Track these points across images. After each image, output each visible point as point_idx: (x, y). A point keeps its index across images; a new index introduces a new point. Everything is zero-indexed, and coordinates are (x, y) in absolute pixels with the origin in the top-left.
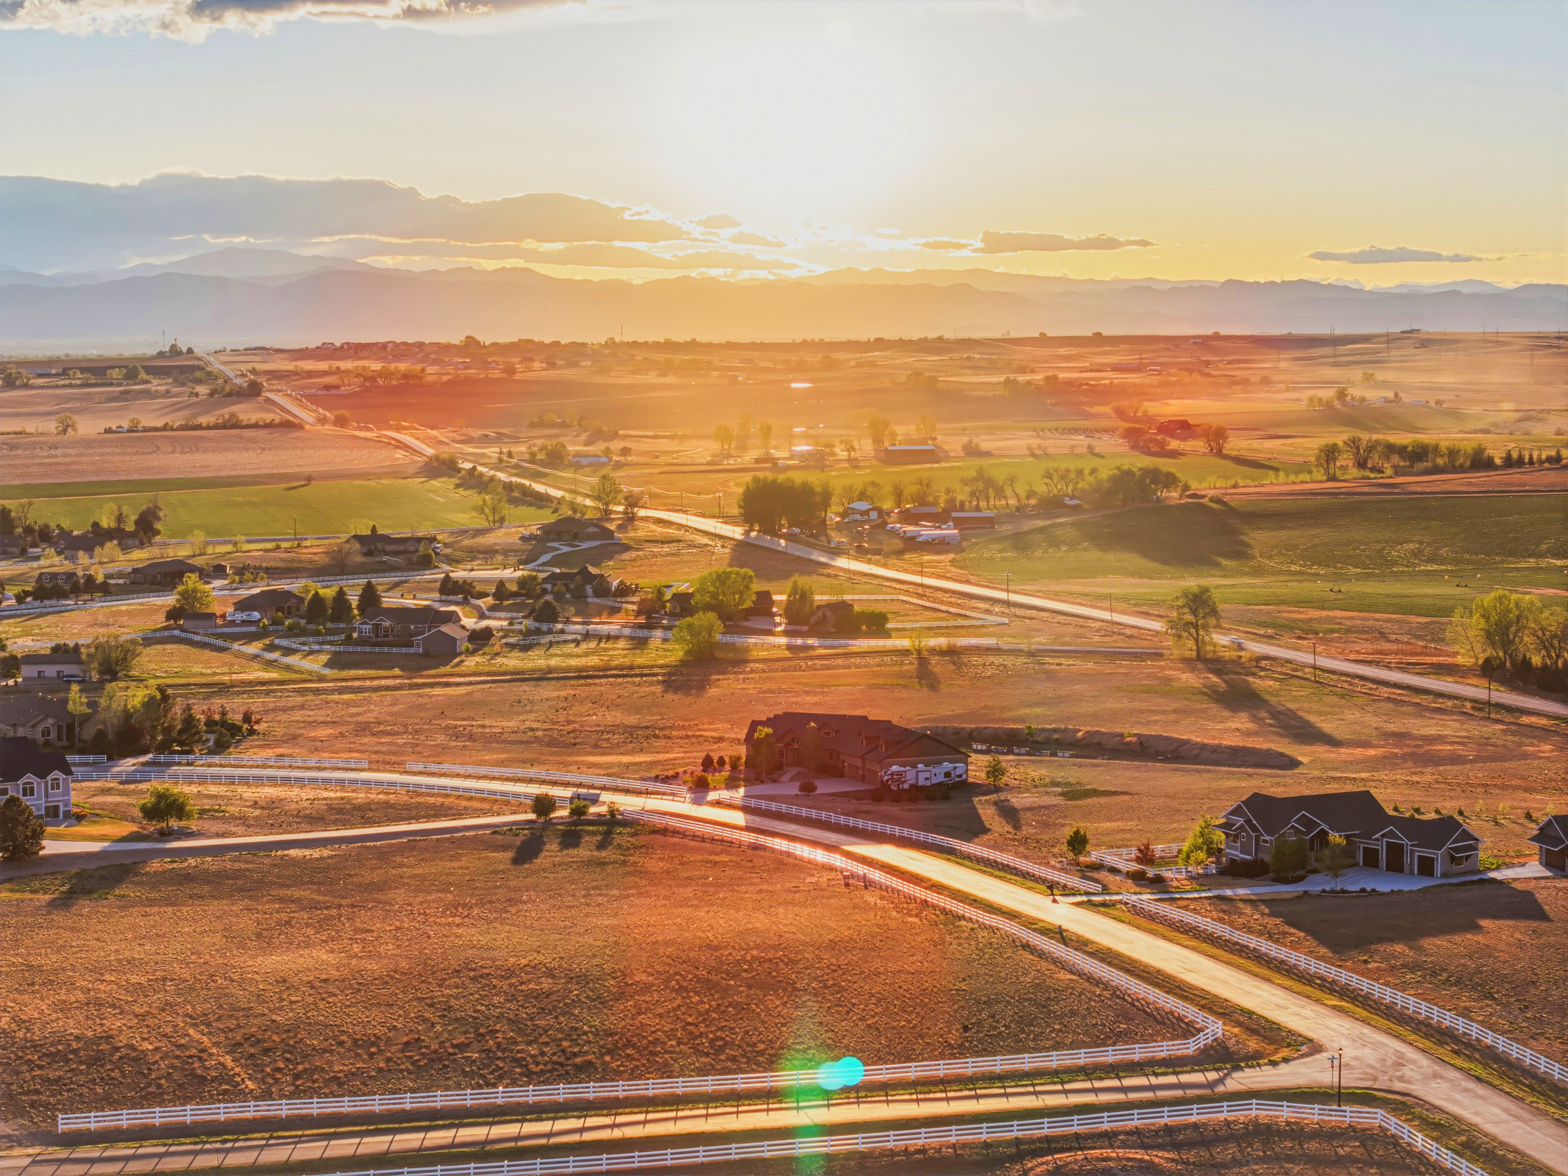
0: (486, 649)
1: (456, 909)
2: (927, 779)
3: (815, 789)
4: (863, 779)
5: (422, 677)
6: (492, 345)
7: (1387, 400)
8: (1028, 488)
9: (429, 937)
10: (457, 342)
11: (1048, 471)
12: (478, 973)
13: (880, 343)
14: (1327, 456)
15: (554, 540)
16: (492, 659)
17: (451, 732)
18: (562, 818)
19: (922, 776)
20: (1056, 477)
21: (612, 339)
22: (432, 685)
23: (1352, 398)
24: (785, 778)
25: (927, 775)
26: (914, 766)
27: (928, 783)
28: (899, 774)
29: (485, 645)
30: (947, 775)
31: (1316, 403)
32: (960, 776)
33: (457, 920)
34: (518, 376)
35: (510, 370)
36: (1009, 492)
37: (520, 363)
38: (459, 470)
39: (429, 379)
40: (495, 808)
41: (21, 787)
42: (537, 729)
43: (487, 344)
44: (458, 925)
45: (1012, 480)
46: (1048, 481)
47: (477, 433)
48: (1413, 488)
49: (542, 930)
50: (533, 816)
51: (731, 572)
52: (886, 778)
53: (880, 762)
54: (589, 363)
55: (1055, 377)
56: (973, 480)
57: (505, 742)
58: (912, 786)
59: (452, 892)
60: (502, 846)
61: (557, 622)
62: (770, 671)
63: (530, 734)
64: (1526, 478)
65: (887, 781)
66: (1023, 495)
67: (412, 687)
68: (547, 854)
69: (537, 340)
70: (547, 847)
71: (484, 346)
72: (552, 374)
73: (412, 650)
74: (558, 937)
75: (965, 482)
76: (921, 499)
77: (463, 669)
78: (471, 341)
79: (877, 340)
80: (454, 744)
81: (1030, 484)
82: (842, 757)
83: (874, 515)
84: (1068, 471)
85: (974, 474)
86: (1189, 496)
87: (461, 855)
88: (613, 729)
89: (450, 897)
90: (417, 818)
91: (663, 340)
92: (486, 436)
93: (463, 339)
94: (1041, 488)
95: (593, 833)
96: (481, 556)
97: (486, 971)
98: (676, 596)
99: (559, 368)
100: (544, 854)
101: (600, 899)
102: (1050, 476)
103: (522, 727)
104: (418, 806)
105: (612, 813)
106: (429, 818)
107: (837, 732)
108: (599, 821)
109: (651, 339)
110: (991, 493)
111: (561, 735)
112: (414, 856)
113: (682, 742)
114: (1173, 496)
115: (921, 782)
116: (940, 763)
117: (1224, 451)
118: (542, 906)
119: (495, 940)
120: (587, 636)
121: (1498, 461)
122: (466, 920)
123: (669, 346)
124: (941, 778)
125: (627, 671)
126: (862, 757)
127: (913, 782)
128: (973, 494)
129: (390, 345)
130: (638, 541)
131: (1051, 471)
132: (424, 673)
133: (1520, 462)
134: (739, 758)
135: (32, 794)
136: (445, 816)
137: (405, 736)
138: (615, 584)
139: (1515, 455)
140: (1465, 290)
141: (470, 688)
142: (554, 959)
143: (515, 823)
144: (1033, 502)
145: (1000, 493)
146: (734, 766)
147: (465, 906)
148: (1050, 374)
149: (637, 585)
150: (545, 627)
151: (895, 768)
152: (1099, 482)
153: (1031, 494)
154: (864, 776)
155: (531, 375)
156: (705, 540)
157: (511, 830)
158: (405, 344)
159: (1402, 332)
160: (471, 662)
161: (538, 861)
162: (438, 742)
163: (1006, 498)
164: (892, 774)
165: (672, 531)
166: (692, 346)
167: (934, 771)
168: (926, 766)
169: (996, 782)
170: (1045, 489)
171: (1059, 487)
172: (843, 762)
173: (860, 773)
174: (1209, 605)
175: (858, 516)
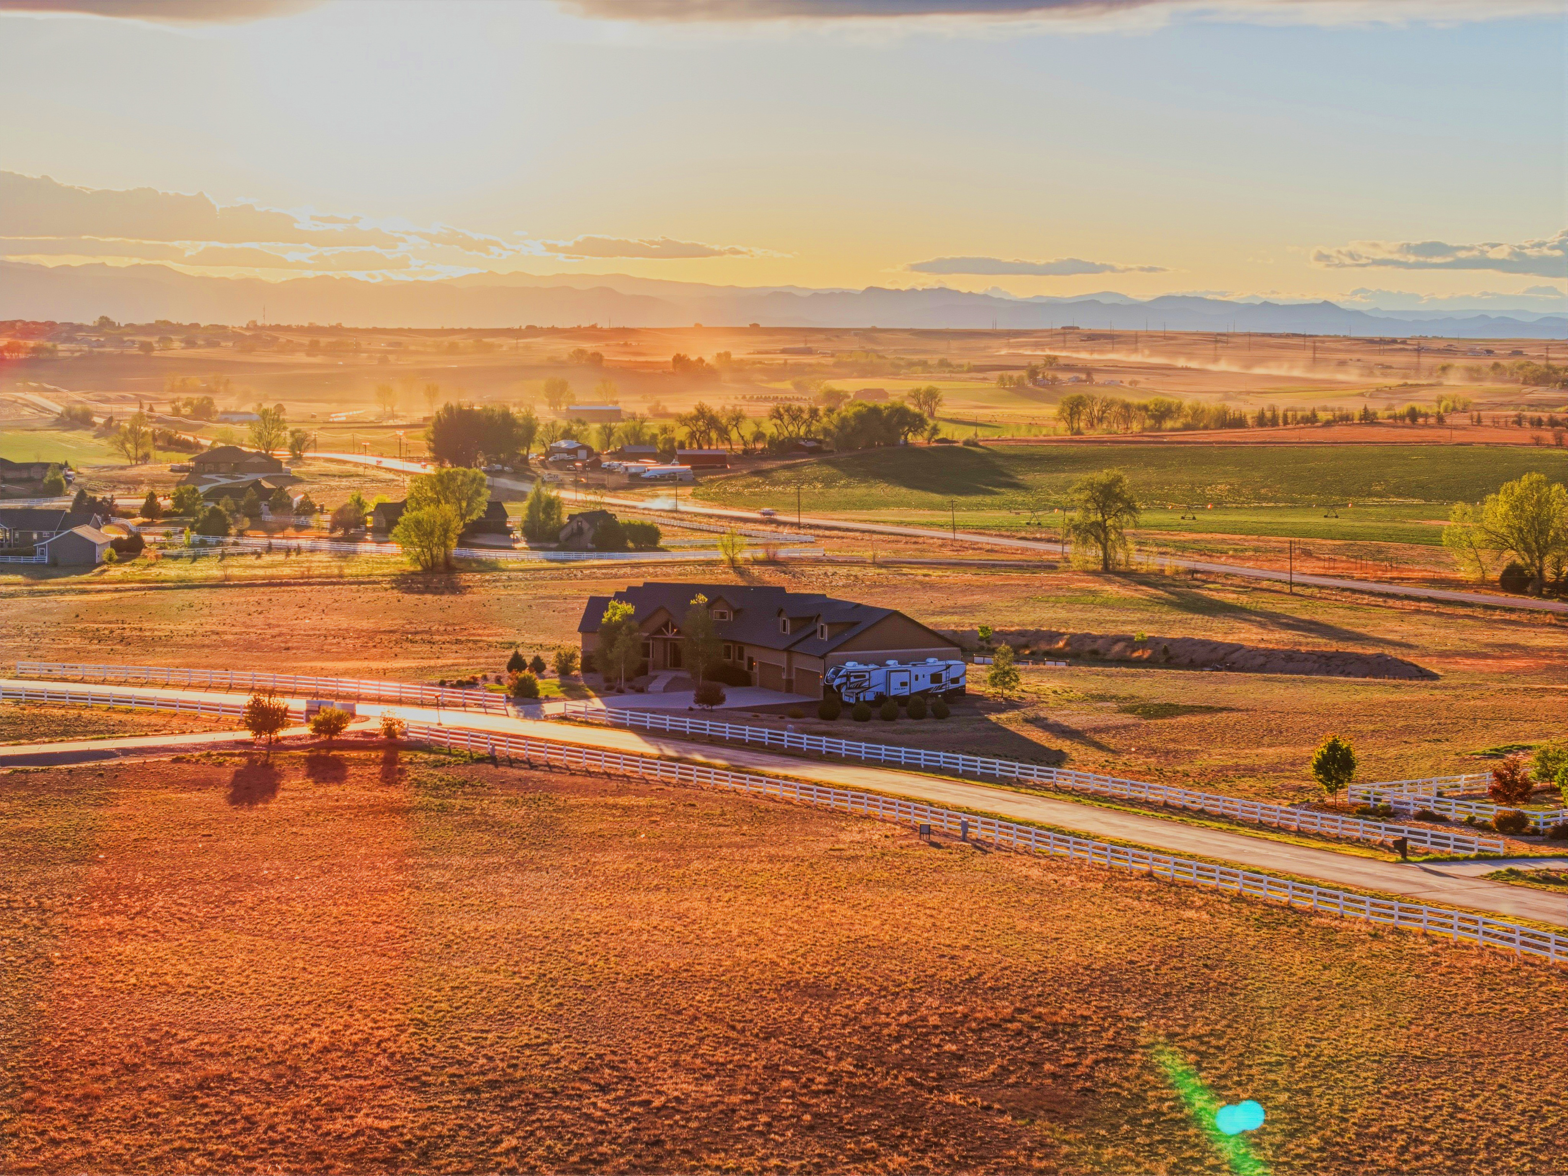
0: (137, 561)
1: (114, 896)
2: (904, 684)
3: (722, 700)
4: (789, 687)
5: (46, 584)
6: (127, 326)
7: (1078, 381)
8: (754, 428)
9: (49, 964)
10: (91, 324)
12: (190, 1076)
13: (532, 331)
14: (1072, 409)
15: (210, 472)
16: (145, 569)
17: (90, 635)
18: (299, 738)
19: (896, 680)
20: (786, 417)
21: (254, 322)
22: (62, 593)
24: (658, 685)
25: (905, 677)
26: (882, 664)
27: (905, 692)
28: (860, 675)
29: (135, 557)
30: (936, 678)
31: (1007, 382)
32: (955, 681)
33: (119, 922)
34: (155, 354)
35: (147, 347)
36: (734, 435)
37: (158, 342)
38: (94, 424)
39: (60, 354)
40: (175, 722)
42: (225, 633)
43: (122, 325)
44: (121, 935)
45: (737, 419)
46: (779, 422)
47: (112, 395)
49: (334, 945)
50: (247, 735)
51: (457, 473)
52: (837, 681)
53: (823, 657)
54: (230, 344)
56: (696, 418)
57: (177, 645)
58: (879, 695)
59: (101, 862)
60: (194, 782)
61: (229, 535)
62: (535, 579)
63: (215, 637)
64: (1292, 433)
65: (839, 687)
66: (748, 437)
67: (32, 593)
68: (286, 794)
69: (174, 322)
70: (285, 784)
71: (119, 327)
72: (192, 352)
73: (34, 560)
74: (384, 963)
75: (683, 420)
76: (635, 435)
77: (106, 576)
78: (105, 322)
79: (529, 327)
80: (94, 647)
81: (758, 425)
82: (748, 652)
83: (582, 454)
84: (801, 410)
85: (694, 412)
86: (938, 441)
87: (117, 796)
88: (341, 634)
89: (97, 871)
90: (31, 737)
91: (306, 325)
92: (124, 397)
93: (97, 319)
94: (770, 429)
95: (363, 763)
96: (123, 486)
97: (214, 1067)
98: (381, 506)
99: (200, 347)
100: (280, 795)
101: (436, 876)
102: (779, 417)
103: (200, 630)
104: (34, 720)
105: (390, 732)
106: (53, 736)
107: (737, 612)
108: (366, 742)
109: (294, 323)
110: (714, 435)
111: (263, 640)
112: (24, 799)
113: (454, 647)
114: (918, 440)
115: (896, 690)
116: (923, 659)
117: (936, 415)
118: (313, 890)
119: (220, 971)
120: (270, 549)
121: (1251, 421)
122: (141, 921)
123: (312, 330)
124: (925, 684)
125: (337, 581)
126: (788, 650)
127: (881, 689)
128: (692, 435)
129: (18, 324)
130: (312, 475)
131: (781, 410)
132: (50, 581)
134: (573, 656)
136: (84, 733)
137: (19, 639)
138: (297, 499)
140: (1106, 301)
141: (117, 595)
142: (401, 1028)
143: (215, 746)
144: (760, 446)
145: (723, 432)
146: (564, 670)
147: (133, 890)
149: (322, 506)
150: (211, 540)
151: (850, 665)
152: (844, 420)
153: (759, 436)
154: (789, 682)
155: (169, 354)
156: (390, 476)
157: (209, 755)
158: (34, 323)
159: (1064, 328)
160: (116, 572)
161: (273, 806)
162: (71, 645)
163: (729, 440)
164: (848, 676)
165: (349, 468)
166: (336, 330)
167: (915, 671)
168: (901, 663)
169: (1006, 692)
170: (775, 431)
171: (791, 428)
172: (751, 660)
173: (784, 677)
174: (1121, 500)
175: (565, 456)
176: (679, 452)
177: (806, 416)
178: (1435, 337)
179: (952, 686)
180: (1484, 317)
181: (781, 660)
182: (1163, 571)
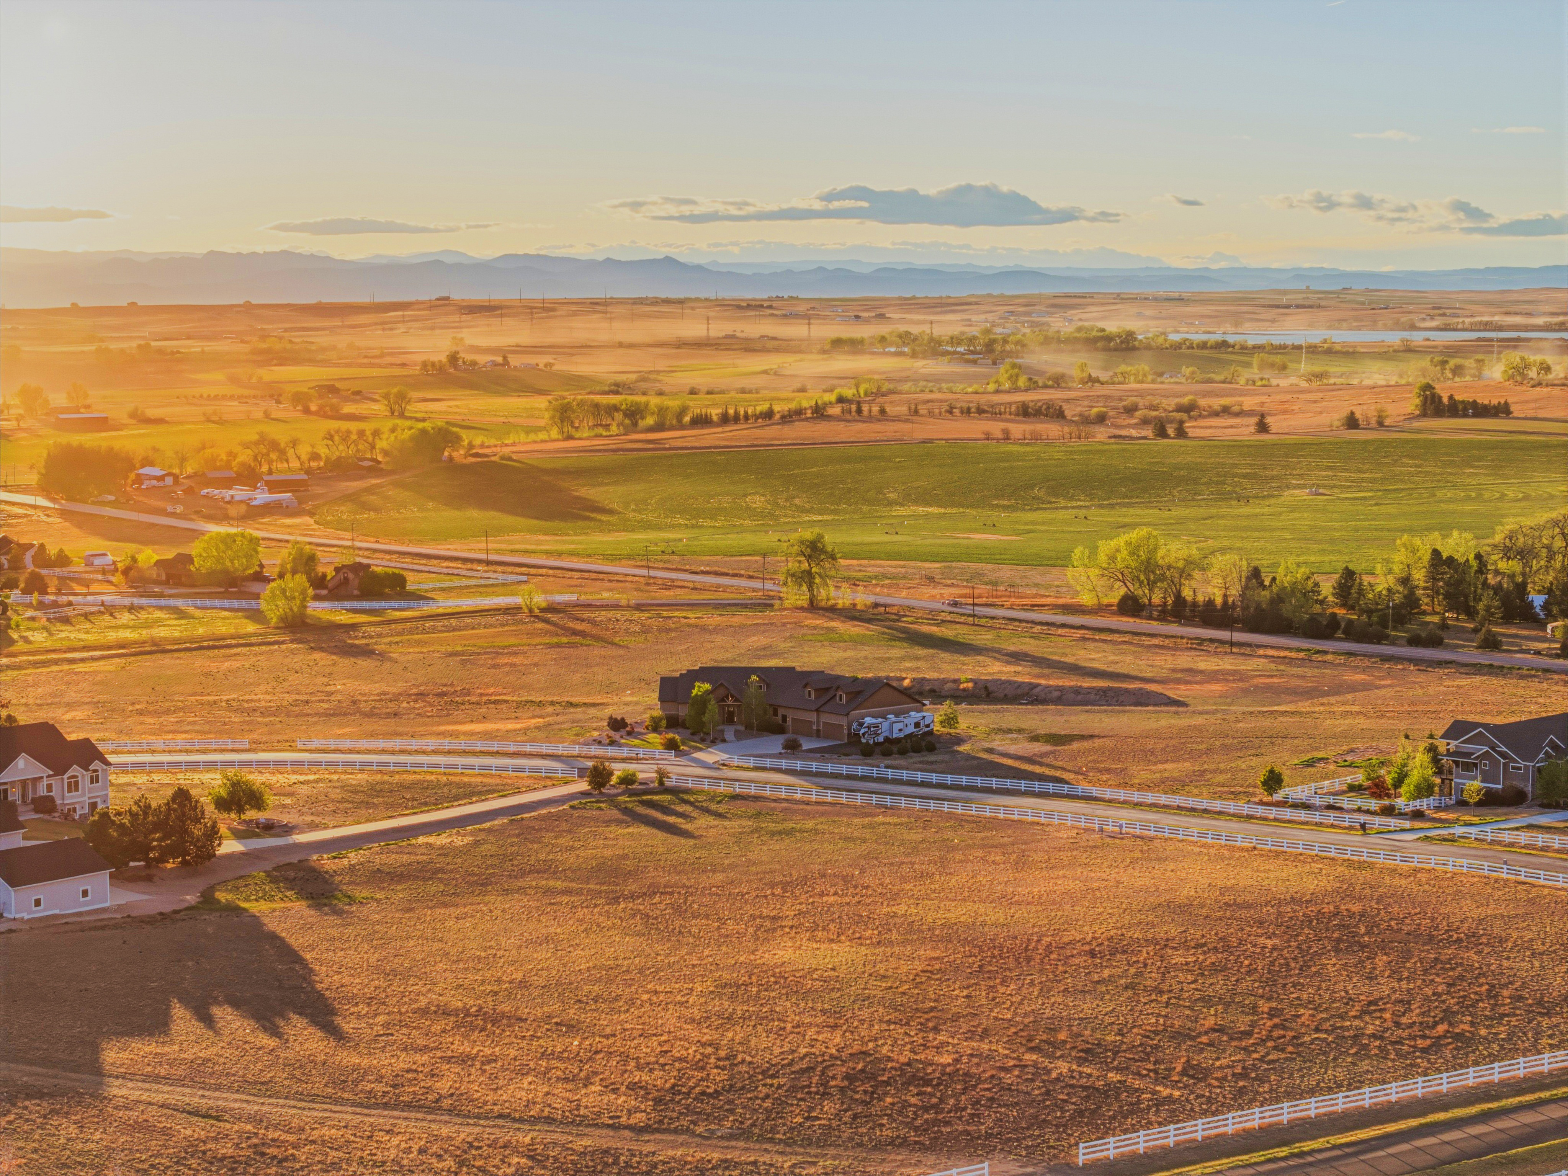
2: (900, 730)
7: (496, 364)
8: (310, 449)
11: (329, 433)
19: (895, 727)
20: (336, 438)
23: (464, 362)
24: (729, 736)
25: (900, 726)
26: (886, 717)
27: (902, 735)
28: (876, 726)
30: (917, 725)
31: (429, 368)
32: (928, 726)
36: (290, 452)
41: (66, 781)
45: (294, 443)
46: (330, 442)
48: (674, 444)
53: (846, 714)
55: (148, 345)
56: (257, 443)
58: (887, 739)
61: (47, 594)
64: (759, 432)
66: (304, 457)
75: (246, 446)
81: (313, 446)
82: (783, 712)
83: (169, 480)
84: (349, 432)
85: (256, 438)
94: (323, 449)
102: (331, 438)
105: (661, 780)
108: (650, 789)
114: (458, 455)
115: (895, 734)
116: (907, 712)
117: (406, 414)
121: (715, 418)
124: (911, 729)
126: (815, 710)
127: (886, 734)
133: (736, 419)
135: (77, 790)
139: (731, 412)
144: (316, 465)
146: (655, 727)
148: (142, 343)
151: (868, 720)
152: (402, 442)
153: (314, 456)
163: (287, 461)
164: (868, 727)
167: (904, 721)
168: (896, 716)
169: (952, 731)
170: (327, 451)
171: (341, 447)
172: (784, 718)
173: (814, 728)
174: (826, 552)
175: (154, 482)
176: (266, 478)
177: (354, 437)
178: (791, 298)
179: (926, 729)
180: (821, 269)
181: (813, 717)
182: (855, 605)
